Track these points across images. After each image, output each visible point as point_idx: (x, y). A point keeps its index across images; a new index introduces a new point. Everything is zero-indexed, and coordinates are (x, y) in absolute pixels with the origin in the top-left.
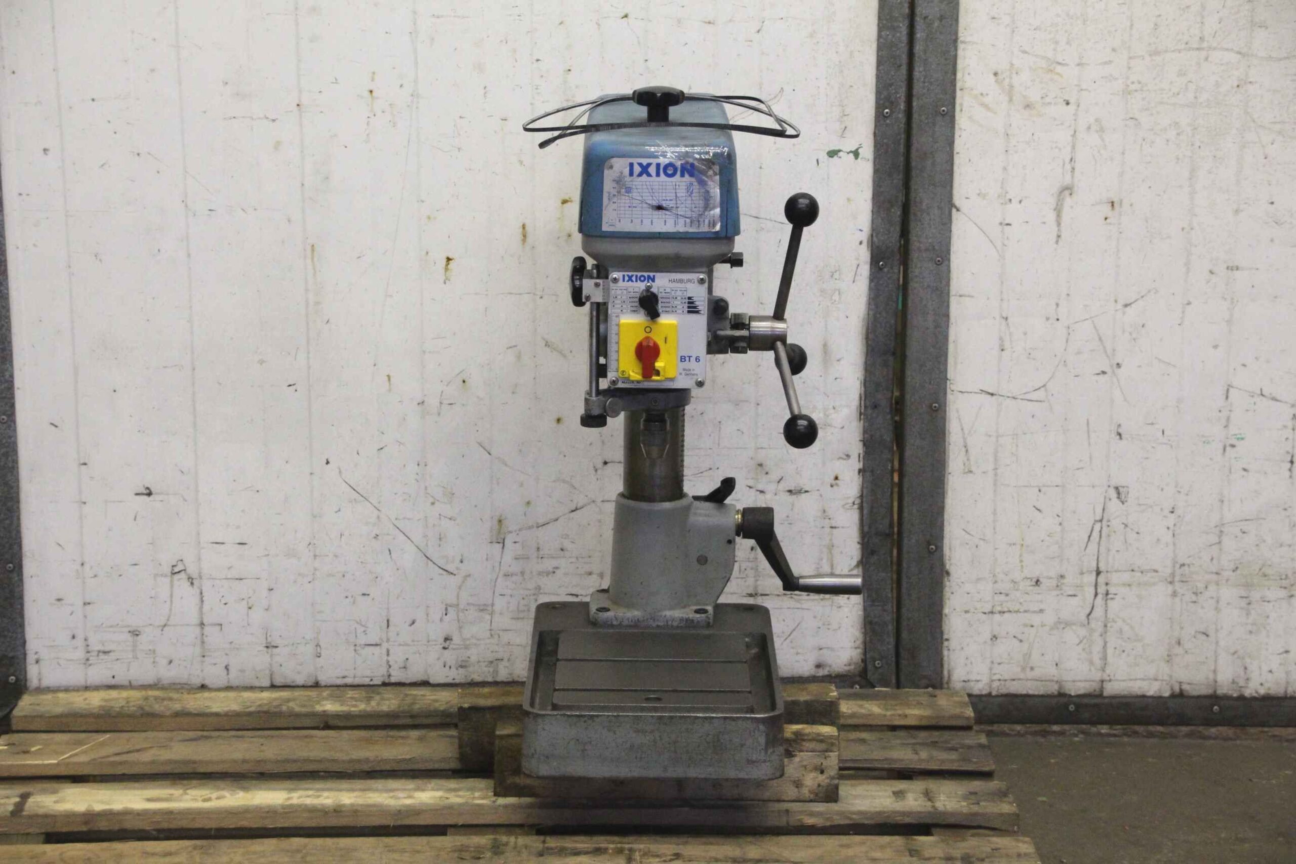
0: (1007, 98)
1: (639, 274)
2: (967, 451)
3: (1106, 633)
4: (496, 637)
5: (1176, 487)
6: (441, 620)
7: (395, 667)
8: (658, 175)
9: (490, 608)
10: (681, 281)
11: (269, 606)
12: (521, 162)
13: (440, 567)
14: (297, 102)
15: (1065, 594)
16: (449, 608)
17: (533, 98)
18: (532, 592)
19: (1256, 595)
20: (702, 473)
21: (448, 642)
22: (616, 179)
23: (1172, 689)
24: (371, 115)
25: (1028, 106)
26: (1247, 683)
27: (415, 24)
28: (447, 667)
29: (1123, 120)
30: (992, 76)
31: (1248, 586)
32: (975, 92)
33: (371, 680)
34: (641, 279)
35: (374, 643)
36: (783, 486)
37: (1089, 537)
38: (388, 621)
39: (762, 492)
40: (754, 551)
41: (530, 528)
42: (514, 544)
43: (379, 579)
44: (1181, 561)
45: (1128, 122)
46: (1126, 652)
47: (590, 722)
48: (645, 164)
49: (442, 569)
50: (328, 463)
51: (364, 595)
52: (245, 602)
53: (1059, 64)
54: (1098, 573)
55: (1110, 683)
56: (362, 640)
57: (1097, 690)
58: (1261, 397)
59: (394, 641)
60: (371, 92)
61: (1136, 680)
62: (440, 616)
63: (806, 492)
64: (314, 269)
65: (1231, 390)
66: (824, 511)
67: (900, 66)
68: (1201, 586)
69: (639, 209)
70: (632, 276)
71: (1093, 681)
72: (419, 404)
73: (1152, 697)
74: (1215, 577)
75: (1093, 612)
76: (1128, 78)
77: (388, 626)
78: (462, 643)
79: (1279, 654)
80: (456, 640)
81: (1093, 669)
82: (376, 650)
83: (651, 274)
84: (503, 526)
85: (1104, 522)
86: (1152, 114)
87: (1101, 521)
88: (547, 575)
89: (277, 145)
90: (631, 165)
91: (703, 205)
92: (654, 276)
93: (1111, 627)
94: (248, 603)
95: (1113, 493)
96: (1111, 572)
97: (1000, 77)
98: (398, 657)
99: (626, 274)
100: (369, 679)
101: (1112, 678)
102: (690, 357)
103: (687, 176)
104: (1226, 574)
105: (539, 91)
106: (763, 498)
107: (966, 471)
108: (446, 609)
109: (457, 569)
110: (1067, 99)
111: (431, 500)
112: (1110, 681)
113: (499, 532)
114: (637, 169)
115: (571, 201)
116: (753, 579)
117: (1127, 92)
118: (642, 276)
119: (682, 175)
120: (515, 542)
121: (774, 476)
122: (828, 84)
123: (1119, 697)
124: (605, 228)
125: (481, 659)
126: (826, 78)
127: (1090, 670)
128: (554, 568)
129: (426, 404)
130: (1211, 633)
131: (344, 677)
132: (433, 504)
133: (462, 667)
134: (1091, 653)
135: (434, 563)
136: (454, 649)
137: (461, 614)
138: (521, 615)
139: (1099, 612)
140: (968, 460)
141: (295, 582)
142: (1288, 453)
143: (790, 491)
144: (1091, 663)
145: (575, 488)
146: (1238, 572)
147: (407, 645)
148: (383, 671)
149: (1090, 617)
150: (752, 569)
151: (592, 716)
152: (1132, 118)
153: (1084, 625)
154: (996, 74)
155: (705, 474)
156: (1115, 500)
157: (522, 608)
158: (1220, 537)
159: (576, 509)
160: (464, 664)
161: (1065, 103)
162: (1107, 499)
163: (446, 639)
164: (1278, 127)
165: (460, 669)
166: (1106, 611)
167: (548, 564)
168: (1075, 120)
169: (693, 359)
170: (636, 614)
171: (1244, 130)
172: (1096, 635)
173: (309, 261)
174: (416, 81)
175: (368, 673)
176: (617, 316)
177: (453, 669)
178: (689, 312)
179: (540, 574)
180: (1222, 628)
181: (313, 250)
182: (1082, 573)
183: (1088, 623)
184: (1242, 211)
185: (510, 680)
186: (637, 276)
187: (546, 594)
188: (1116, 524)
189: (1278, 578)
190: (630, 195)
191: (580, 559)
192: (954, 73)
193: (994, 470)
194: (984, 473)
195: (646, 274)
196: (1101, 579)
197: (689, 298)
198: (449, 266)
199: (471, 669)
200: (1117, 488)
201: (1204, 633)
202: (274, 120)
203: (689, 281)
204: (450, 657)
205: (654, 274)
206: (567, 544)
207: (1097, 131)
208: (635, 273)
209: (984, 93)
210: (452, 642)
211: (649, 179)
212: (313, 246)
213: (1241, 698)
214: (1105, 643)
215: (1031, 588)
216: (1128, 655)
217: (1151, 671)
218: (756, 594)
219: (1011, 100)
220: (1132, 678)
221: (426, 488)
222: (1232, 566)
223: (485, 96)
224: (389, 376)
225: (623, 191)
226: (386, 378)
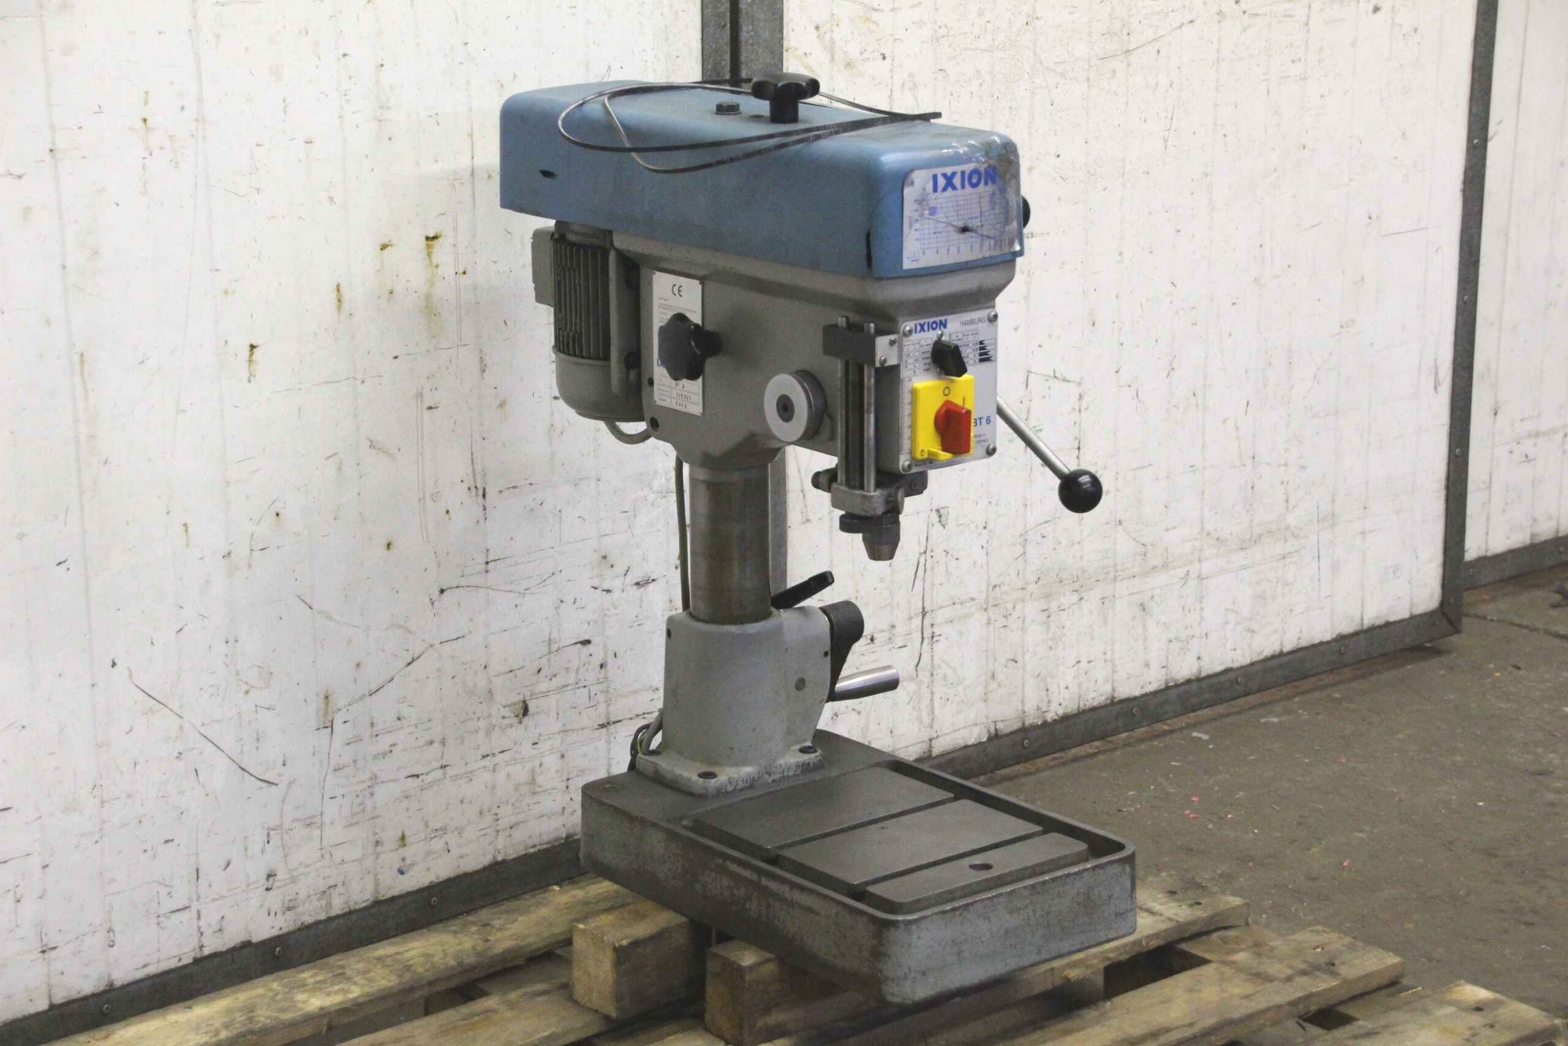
0: (829, 57)
1: (931, 320)
2: (804, 495)
3: (932, 682)
4: (327, 856)
5: (988, 498)
6: (263, 851)
7: (208, 932)
8: (963, 187)
9: (318, 820)
10: (972, 322)
11: (44, 891)
12: (331, 199)
13: (259, 779)
14: (50, 146)
15: (896, 647)
16: (272, 833)
17: (342, 108)
18: (365, 785)
19: (1054, 606)
20: (545, 580)
21: (271, 879)
22: (919, 198)
23: (989, 731)
24: (147, 155)
25: (848, 65)
26: (1049, 706)
27: (195, 17)
28: (272, 914)
29: (933, 73)
30: (814, 30)
31: (1047, 597)
32: (798, 52)
33: (180, 960)
34: (933, 327)
35: (181, 907)
36: (632, 578)
37: (916, 574)
38: (197, 871)
39: (608, 591)
40: (603, 669)
41: (362, 698)
42: (344, 725)
43: (185, 814)
44: (993, 584)
45: (938, 74)
46: (950, 700)
47: (965, 914)
48: (949, 174)
49: (261, 780)
50: (114, 665)
51: (167, 842)
52: (11, 895)
53: (876, 10)
54: (924, 613)
55: (938, 740)
56: (168, 905)
57: (926, 751)
58: (1055, 380)
59: (207, 897)
60: (145, 120)
61: (959, 730)
62: (261, 845)
63: (653, 580)
64: (85, 388)
65: (1031, 376)
66: (671, 601)
67: (725, 26)
68: (1010, 606)
69: (944, 234)
70: (924, 323)
71: (923, 742)
72: (223, 557)
73: (973, 745)
74: (1020, 594)
75: (920, 663)
76: (935, 22)
77: (198, 878)
78: (289, 876)
79: (1074, 666)
80: (281, 875)
81: (922, 729)
82: (185, 915)
83: (943, 318)
84: (330, 704)
85: (928, 554)
86: (958, 63)
87: (925, 552)
88: (384, 758)
89: (27, 211)
90: (935, 177)
91: (1003, 220)
92: (946, 320)
93: (937, 675)
94: (15, 893)
95: (934, 517)
96: (935, 610)
97: (822, 31)
98: (211, 918)
99: (917, 322)
100: (177, 959)
101: (940, 734)
102: (980, 419)
103: (990, 183)
104: (1032, 587)
105: (347, 98)
106: (610, 598)
107: (804, 520)
108: (268, 835)
109: (280, 775)
110: (884, 52)
111: (245, 687)
112: (938, 737)
113: (326, 712)
114: (942, 182)
115: (391, 245)
116: (604, 705)
117: (936, 39)
118: (935, 322)
119: (986, 184)
120: (345, 722)
121: (620, 569)
122: (655, 56)
123: (949, 753)
124: (907, 265)
125: (312, 892)
126: (653, 49)
127: (920, 730)
128: (391, 746)
129: (233, 555)
130: (1019, 658)
131: (145, 966)
132: (247, 692)
133: (289, 909)
134: (920, 710)
135: (251, 775)
136: (279, 887)
137: (286, 837)
138: (355, 820)
139: (926, 659)
140: (806, 506)
141: (77, 847)
142: (1076, 438)
143: (637, 584)
144: (921, 722)
145: (410, 632)
146: (1040, 583)
147: (223, 897)
148: (194, 943)
149: (918, 668)
150: (602, 692)
151: (967, 905)
152: (941, 70)
153: (914, 679)
154: (817, 28)
155: (548, 581)
156: (938, 526)
157: (356, 809)
158: (1024, 546)
159: (413, 660)
160: (291, 904)
161: (882, 57)
162: (929, 525)
163: (270, 876)
164: (1060, 69)
165: (288, 913)
166: (932, 656)
167: (383, 744)
168: (892, 77)
169: (984, 421)
170: (747, 770)
171: (1034, 75)
172: (924, 686)
173: (77, 379)
174: (200, 100)
175: (175, 951)
176: (910, 380)
177: (279, 915)
178: (981, 361)
179: (375, 757)
180: (1028, 650)
181: (82, 361)
182: (910, 619)
183: (917, 676)
184: (1035, 168)
185: (346, 910)
186: (929, 323)
187: (383, 782)
188: (938, 552)
189: (1071, 582)
190: (935, 217)
191: (419, 726)
192: (781, 31)
193: (829, 513)
194: (820, 519)
195: (937, 319)
196: (927, 621)
197: (981, 343)
198: (254, 357)
199: (300, 909)
200: (938, 511)
201: (1013, 660)
202: (20, 177)
203: (980, 320)
204: (275, 900)
205: (945, 317)
206: (405, 711)
207: (910, 89)
208: (926, 320)
209: (808, 52)
210: (277, 878)
211: (954, 192)
212: (82, 355)
213: (1045, 724)
214: (932, 693)
215: (866, 648)
216: (952, 703)
217: (971, 715)
218: (608, 723)
219: (833, 59)
220: (956, 728)
221: (238, 674)
222: (1035, 578)
223: (285, 112)
224: (185, 525)
225: (926, 212)
226: (183, 528)
